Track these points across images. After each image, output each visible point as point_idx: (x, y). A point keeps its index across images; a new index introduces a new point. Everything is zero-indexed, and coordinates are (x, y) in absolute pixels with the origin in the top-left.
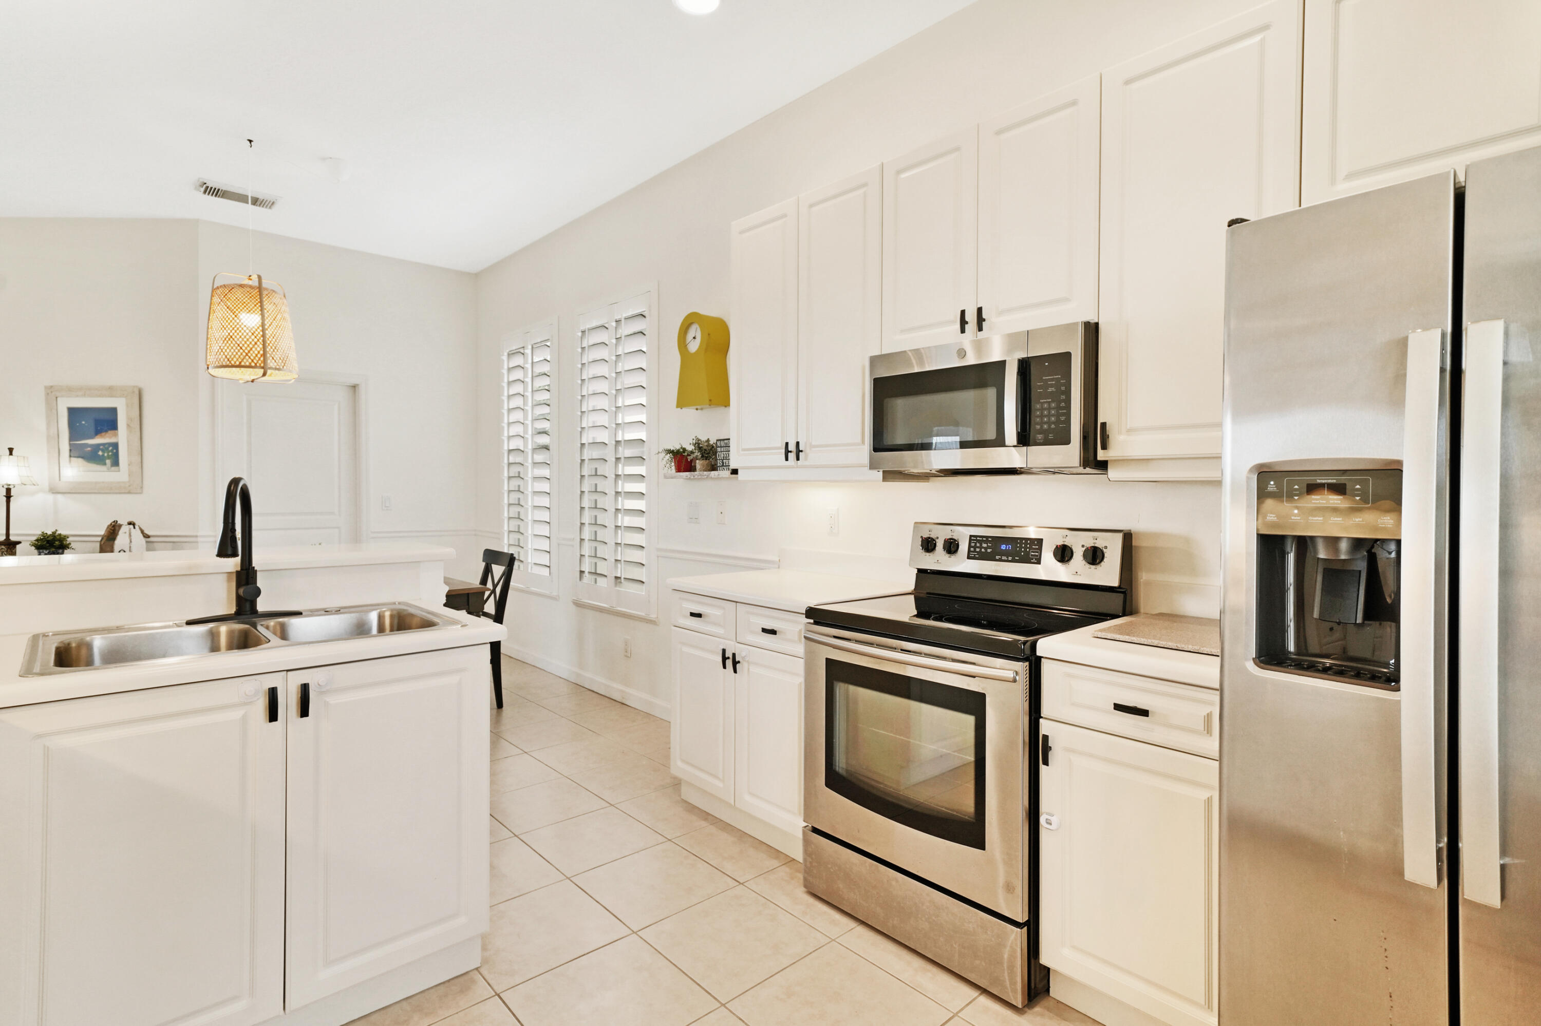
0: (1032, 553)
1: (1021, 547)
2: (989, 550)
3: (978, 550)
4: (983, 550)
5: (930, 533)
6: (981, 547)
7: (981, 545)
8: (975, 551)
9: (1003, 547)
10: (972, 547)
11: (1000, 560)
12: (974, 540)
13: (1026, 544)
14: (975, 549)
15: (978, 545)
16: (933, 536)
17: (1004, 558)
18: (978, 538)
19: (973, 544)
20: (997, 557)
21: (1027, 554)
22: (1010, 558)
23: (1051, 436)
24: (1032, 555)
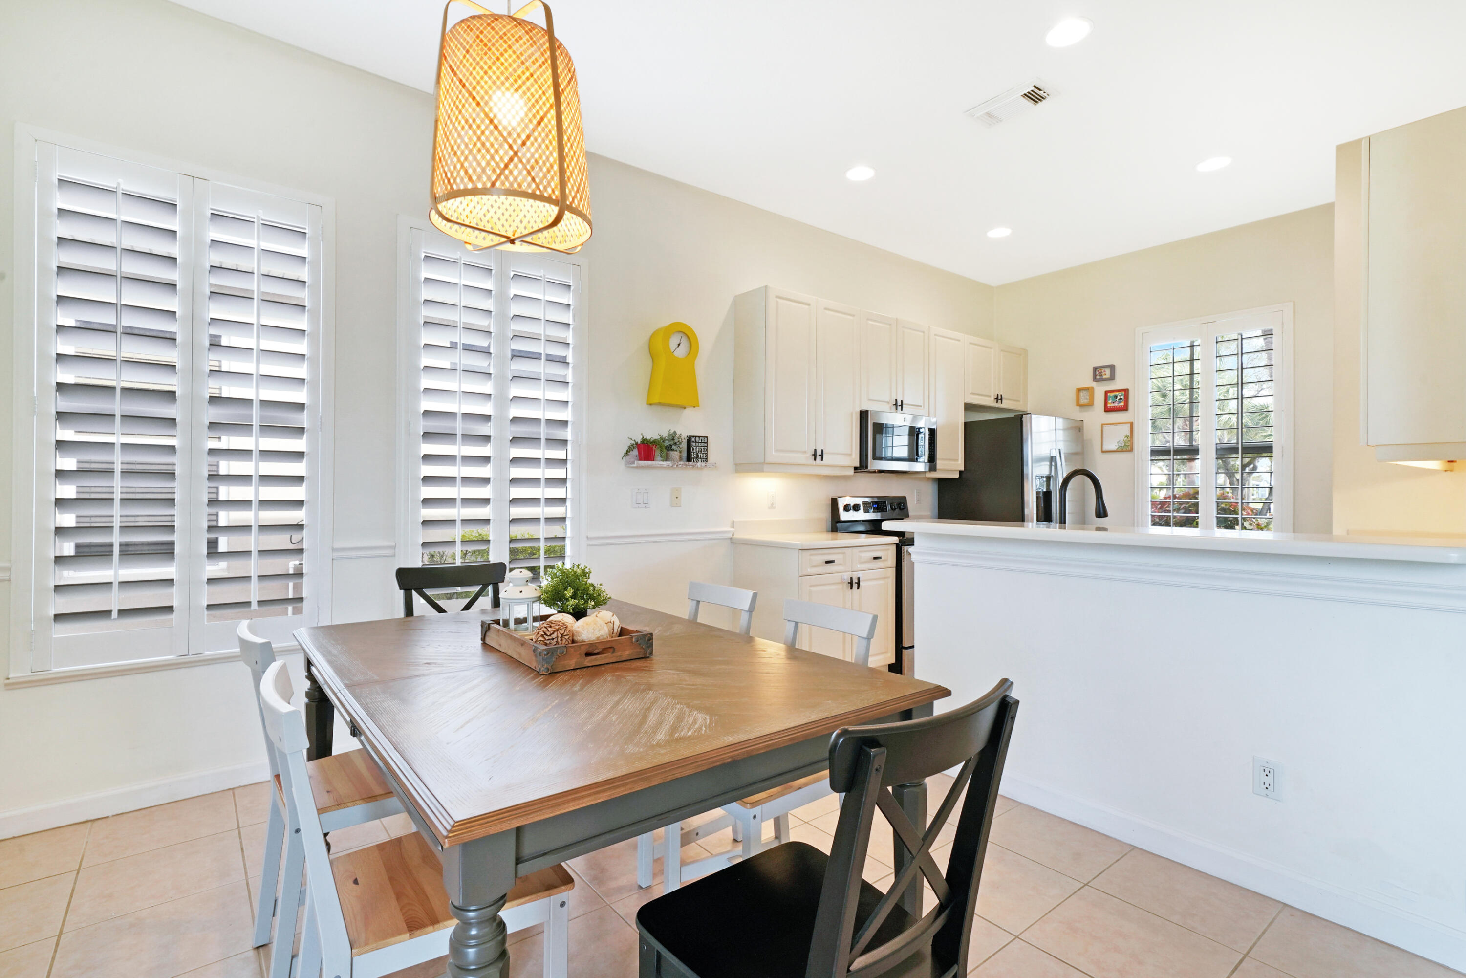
5: (847, 502)
12: (864, 504)
14: (865, 508)
15: (866, 506)
16: (849, 503)
19: (864, 506)
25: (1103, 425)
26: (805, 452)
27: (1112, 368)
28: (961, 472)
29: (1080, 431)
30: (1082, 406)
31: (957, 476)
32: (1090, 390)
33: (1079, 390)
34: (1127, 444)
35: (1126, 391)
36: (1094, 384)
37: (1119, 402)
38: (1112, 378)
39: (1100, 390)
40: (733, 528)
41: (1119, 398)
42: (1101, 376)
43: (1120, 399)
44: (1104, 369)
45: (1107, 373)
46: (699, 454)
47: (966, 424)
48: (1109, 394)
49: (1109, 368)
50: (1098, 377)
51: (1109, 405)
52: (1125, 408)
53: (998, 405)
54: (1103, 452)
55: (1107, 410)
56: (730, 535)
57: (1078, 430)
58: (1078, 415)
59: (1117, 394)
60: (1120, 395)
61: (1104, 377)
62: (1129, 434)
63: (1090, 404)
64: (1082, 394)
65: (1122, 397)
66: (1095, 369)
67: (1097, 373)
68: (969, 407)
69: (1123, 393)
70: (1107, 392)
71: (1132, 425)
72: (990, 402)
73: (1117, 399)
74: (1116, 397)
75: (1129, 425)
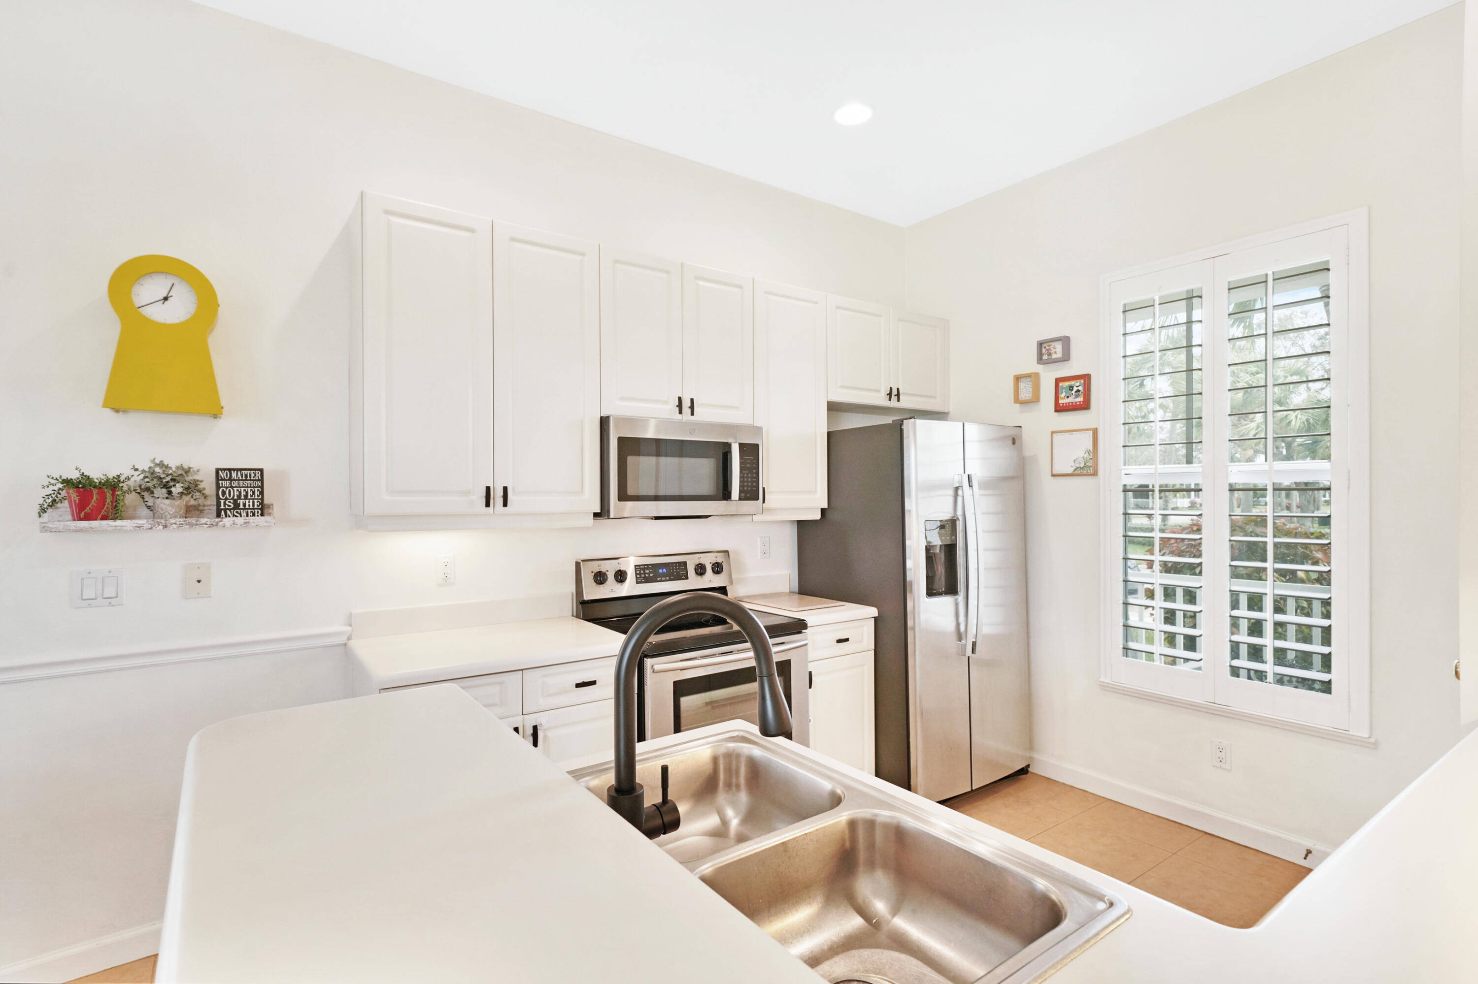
0: (682, 572)
1: (673, 569)
2: (651, 575)
3: (643, 576)
4: (647, 575)
5: (599, 568)
6: (645, 573)
7: (644, 571)
8: (641, 577)
9: (661, 571)
10: (638, 574)
11: (661, 581)
12: (637, 569)
13: (676, 566)
14: (640, 576)
15: (642, 572)
16: (603, 570)
17: (663, 579)
18: (641, 567)
19: (638, 572)
20: (659, 579)
21: (678, 573)
22: (668, 578)
23: (748, 495)
24: (682, 574)
25: (1053, 433)
26: (467, 493)
27: (1066, 341)
28: (823, 511)
29: (1014, 443)
30: (1023, 403)
31: (817, 516)
32: (1034, 378)
33: (1018, 379)
34: (1088, 464)
35: (1086, 378)
36: (1040, 369)
37: (1076, 397)
38: (1066, 357)
39: (1048, 377)
40: (351, 625)
41: (1075, 389)
42: (1050, 354)
43: (1078, 391)
44: (1053, 344)
45: (1058, 350)
46: (241, 502)
47: (829, 434)
48: (1061, 384)
49: (1060, 342)
50: (1045, 357)
51: (1061, 401)
52: (1085, 406)
53: (894, 403)
54: (1053, 475)
55: (1059, 409)
56: (342, 639)
57: (1011, 442)
58: (1014, 415)
59: (1072, 383)
60: (1078, 385)
61: (1054, 356)
62: (1091, 448)
63: (1036, 399)
64: (1022, 385)
65: (1081, 388)
66: (1040, 344)
67: (1044, 350)
68: (834, 408)
69: (1082, 381)
70: (1058, 381)
71: (1095, 432)
72: (881, 400)
73: (1073, 392)
74: (1071, 388)
75: (1091, 433)
